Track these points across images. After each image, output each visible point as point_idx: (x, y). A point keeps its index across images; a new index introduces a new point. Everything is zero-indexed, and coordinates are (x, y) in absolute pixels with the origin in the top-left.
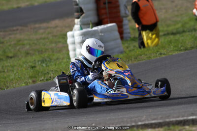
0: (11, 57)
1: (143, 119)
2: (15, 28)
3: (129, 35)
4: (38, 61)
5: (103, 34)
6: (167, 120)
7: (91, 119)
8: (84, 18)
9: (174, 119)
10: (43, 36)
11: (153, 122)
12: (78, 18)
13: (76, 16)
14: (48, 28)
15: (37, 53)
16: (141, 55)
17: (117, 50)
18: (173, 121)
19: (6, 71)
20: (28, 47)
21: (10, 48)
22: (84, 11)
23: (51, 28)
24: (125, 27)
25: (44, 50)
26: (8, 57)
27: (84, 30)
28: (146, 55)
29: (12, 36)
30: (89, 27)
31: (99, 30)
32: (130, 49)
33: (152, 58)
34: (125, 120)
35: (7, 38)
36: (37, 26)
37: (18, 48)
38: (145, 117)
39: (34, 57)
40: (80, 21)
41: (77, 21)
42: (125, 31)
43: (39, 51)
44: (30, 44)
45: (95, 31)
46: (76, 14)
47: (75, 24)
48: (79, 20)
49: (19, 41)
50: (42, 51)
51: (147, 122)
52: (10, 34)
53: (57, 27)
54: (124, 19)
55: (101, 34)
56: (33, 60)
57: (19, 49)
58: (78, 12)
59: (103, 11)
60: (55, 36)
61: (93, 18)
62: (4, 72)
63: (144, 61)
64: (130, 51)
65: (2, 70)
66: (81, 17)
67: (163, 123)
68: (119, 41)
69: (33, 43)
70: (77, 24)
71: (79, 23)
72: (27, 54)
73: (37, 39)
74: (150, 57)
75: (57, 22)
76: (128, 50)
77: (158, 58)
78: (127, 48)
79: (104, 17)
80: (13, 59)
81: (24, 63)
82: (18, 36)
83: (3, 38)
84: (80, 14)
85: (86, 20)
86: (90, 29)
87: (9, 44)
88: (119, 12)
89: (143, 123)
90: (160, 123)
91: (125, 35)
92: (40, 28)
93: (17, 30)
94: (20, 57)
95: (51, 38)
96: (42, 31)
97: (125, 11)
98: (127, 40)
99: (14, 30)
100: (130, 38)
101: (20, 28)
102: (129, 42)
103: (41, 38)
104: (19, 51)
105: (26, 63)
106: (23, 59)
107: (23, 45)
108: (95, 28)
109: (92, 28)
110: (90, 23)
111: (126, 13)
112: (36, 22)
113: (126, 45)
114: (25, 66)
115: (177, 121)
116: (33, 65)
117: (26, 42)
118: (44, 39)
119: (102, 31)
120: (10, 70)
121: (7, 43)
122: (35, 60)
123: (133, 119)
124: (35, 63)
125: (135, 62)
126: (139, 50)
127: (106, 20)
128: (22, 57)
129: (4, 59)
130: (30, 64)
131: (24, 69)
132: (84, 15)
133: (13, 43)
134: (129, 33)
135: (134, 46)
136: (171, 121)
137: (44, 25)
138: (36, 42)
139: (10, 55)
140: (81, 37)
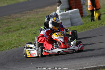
0: (24, 28)
1: (87, 65)
2: (26, 12)
3: (86, 14)
4: (38, 30)
5: (71, 15)
6: (99, 66)
7: (60, 65)
8: (61, 6)
9: (102, 65)
10: (41, 16)
11: (91, 67)
12: (59, 6)
14: (44, 11)
15: (38, 26)
16: (92, 26)
17: (79, 23)
18: (102, 66)
19: (21, 36)
20: (33, 22)
21: (23, 23)
22: (62, 2)
24: (83, 10)
25: (41, 24)
26: (22, 28)
27: (62, 13)
28: (94, 26)
29: (25, 16)
30: (64, 11)
31: (69, 13)
32: (86, 22)
33: (97, 27)
34: (77, 66)
35: (22, 18)
36: (38, 10)
37: (28, 23)
38: (88, 64)
39: (36, 28)
41: (58, 8)
42: (84, 12)
43: (39, 24)
44: (34, 21)
45: (67, 13)
46: (58, 4)
47: (57, 9)
48: (59, 7)
49: (28, 19)
51: (88, 67)
52: (24, 15)
53: (48, 10)
54: (83, 6)
55: (70, 15)
56: (36, 29)
58: (58, 3)
59: (72, 2)
61: (67, 6)
62: (20, 36)
63: (93, 29)
64: (86, 23)
65: (19, 36)
66: (60, 6)
67: (97, 67)
68: (80, 18)
69: (36, 20)
70: (58, 9)
71: (59, 9)
72: (33, 26)
73: (38, 18)
74: (96, 27)
75: (48, 8)
76: (85, 22)
77: (101, 27)
78: (85, 21)
79: (72, 5)
80: (25, 29)
81: (30, 31)
82: (28, 16)
83: (20, 18)
85: (62, 7)
86: (65, 12)
87: (23, 21)
88: (80, 2)
89: (86, 68)
90: (95, 68)
91: (84, 14)
93: (27, 13)
94: (29, 28)
96: (40, 13)
98: (85, 17)
99: (26, 13)
100: (87, 15)
101: (29, 12)
102: (86, 18)
103: (40, 17)
104: (28, 24)
105: (32, 31)
106: (31, 29)
108: (67, 12)
109: (66, 12)
110: (65, 9)
111: (84, 3)
112: (37, 8)
113: (84, 20)
114: (31, 33)
115: (104, 66)
116: (35, 32)
117: (32, 19)
118: (42, 17)
119: (71, 13)
120: (23, 35)
121: (22, 20)
122: (36, 30)
123: (82, 66)
124: (36, 31)
125: (88, 30)
126: (91, 22)
127: (73, 7)
128: (30, 28)
129: (20, 29)
130: (34, 32)
131: (30, 35)
132: (61, 4)
133: (25, 20)
134: (86, 13)
135: (89, 20)
136: (101, 66)
137: (42, 10)
138: (37, 19)
139: (24, 27)
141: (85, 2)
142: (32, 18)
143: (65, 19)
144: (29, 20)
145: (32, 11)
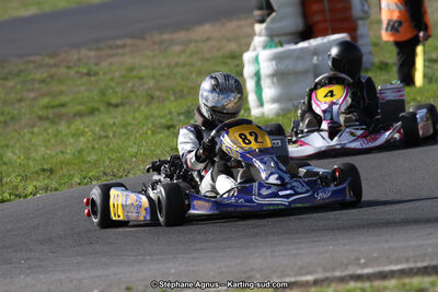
0: (116, 106)
2: (119, 42)
3: (371, 57)
4: (179, 114)
8: (273, 21)
10: (182, 59)
12: (262, 21)
13: (258, 18)
14: (190, 41)
15: (172, 98)
19: (111, 135)
20: (151, 83)
21: (112, 84)
22: (275, 8)
23: (196, 41)
24: (360, 41)
25: (186, 90)
26: (110, 105)
29: (116, 60)
31: (312, 48)
35: (105, 65)
36: (166, 36)
37: (130, 84)
40: (267, 28)
41: (259, 27)
43: (174, 92)
44: (154, 77)
45: (302, 49)
46: (257, 13)
47: (254, 34)
48: (263, 26)
49: (132, 70)
50: (182, 91)
52: (111, 56)
53: (208, 39)
54: (360, 23)
56: (167, 111)
57: (133, 86)
58: (261, 8)
59: (315, 7)
60: (207, 60)
61: (293, 22)
62: (107, 137)
65: (103, 134)
66: (268, 20)
69: (162, 75)
70: (260, 35)
71: (264, 32)
72: (151, 98)
73: (169, 66)
75: (207, 29)
79: (317, 18)
80: (121, 109)
81: (147, 118)
82: (129, 60)
83: (96, 64)
84: (265, 12)
85: (277, 25)
86: (292, 47)
87: (109, 76)
88: (348, 8)
92: (172, 42)
93: (124, 46)
94: (136, 105)
95: (199, 64)
96: (177, 48)
97: (363, 5)
99: (118, 47)
100: (373, 64)
101: (129, 41)
103: (177, 65)
104: (132, 91)
105: (152, 119)
106: (145, 110)
107: (141, 78)
108: (303, 45)
109: (296, 44)
111: (363, 11)
112: (162, 29)
114: (150, 124)
116: (169, 123)
117: (144, 73)
118: (184, 65)
120: (121, 134)
121: (104, 74)
122: (170, 113)
124: (172, 119)
127: (322, 26)
128: (141, 104)
129: (102, 109)
130: (164, 121)
131: (149, 132)
132: (274, 14)
133: (117, 74)
134: (370, 53)
137: (182, 35)
138: (166, 72)
139: (115, 100)
140: (274, 63)
141: (366, 8)
142: (146, 67)
143: (296, 74)
144: (134, 73)
145: (143, 39)
